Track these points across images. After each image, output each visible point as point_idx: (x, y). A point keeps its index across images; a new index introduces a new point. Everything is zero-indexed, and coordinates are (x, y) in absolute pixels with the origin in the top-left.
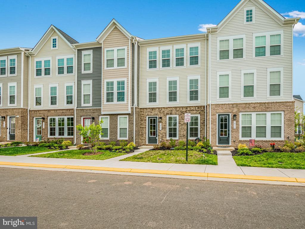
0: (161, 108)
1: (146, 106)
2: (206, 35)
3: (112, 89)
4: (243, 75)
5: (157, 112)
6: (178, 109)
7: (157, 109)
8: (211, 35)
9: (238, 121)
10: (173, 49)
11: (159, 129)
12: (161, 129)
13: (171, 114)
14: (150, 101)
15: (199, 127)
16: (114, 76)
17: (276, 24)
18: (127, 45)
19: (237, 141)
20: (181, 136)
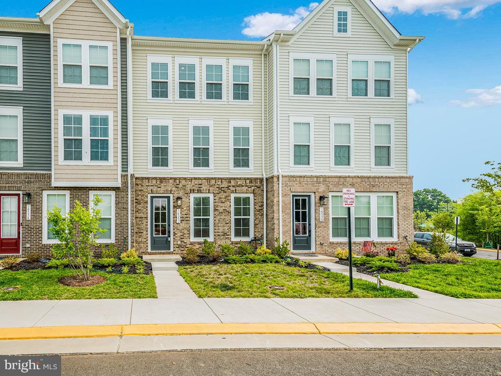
0: (180, 179)
1: (146, 173)
2: (266, 45)
3: (79, 131)
4: (332, 126)
5: (170, 186)
6: (213, 182)
7: (171, 181)
8: (278, 46)
9: (326, 209)
10: (201, 64)
11: (175, 222)
12: (178, 221)
13: (199, 191)
14: (156, 163)
15: (252, 218)
16: (81, 104)
17: (383, 43)
18: (113, 39)
19: (326, 244)
20: (219, 234)
